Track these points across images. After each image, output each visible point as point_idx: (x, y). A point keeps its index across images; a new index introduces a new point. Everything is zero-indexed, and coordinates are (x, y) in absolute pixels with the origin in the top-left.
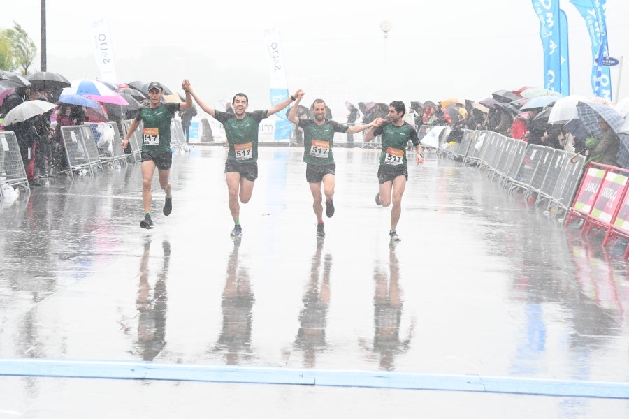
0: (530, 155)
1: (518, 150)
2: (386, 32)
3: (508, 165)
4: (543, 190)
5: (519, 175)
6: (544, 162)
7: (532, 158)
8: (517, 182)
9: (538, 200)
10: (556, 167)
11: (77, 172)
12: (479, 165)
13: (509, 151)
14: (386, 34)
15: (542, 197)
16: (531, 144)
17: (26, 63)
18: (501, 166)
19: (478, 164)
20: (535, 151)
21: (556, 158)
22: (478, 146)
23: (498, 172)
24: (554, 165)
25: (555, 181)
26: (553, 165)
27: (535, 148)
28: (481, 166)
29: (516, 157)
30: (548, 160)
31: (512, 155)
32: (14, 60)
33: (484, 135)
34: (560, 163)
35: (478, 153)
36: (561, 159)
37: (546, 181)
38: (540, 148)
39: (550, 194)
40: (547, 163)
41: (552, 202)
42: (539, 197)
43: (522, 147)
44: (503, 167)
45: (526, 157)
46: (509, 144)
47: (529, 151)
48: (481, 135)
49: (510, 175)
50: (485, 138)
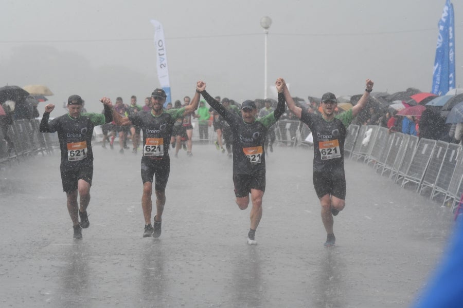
0: (422, 149)
1: (409, 145)
2: (266, 28)
3: (399, 159)
4: (438, 185)
5: (410, 170)
6: (438, 156)
7: (423, 152)
8: (408, 176)
9: (433, 195)
10: (451, 160)
12: (367, 160)
13: (399, 146)
14: (267, 30)
15: (436, 192)
16: (422, 139)
18: (391, 161)
19: (365, 159)
20: (426, 146)
21: (450, 152)
22: (365, 140)
23: (388, 168)
24: (449, 159)
25: (450, 175)
26: (447, 159)
27: (427, 142)
28: (369, 161)
29: (406, 152)
30: (442, 154)
31: (403, 148)
33: (371, 130)
34: (455, 157)
35: (366, 148)
36: (456, 154)
37: (440, 175)
38: (432, 143)
39: (446, 188)
40: (441, 158)
41: (448, 197)
42: (433, 192)
43: (413, 142)
44: (393, 162)
45: (417, 152)
46: (398, 138)
47: (421, 145)
48: (368, 130)
49: (401, 170)
50: (372, 133)
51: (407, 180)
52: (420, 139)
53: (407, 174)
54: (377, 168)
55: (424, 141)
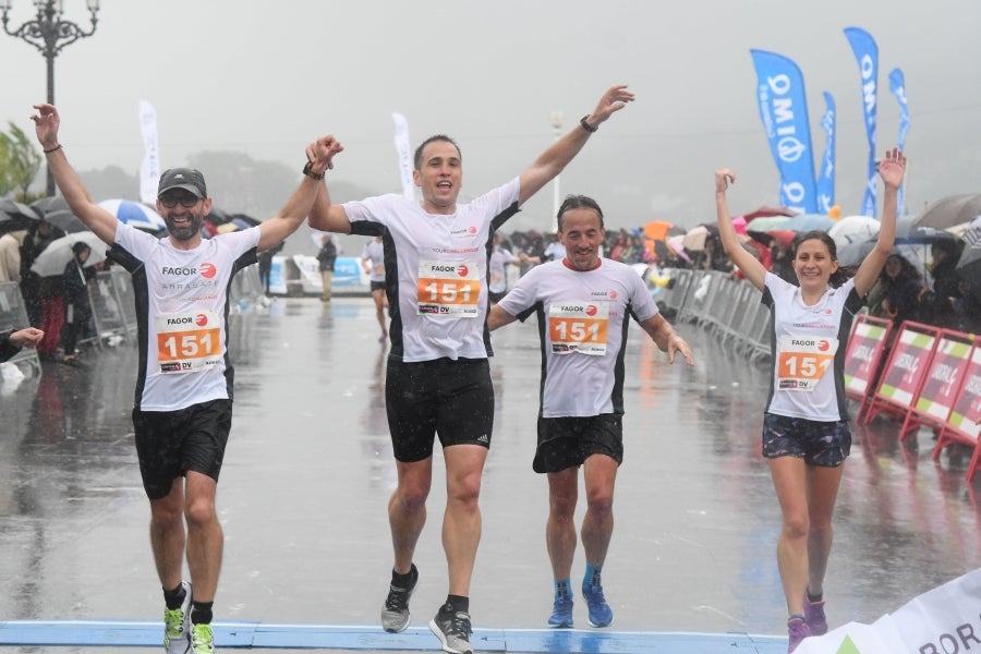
3: (748, 321)
11: (107, 340)
12: (701, 323)
17: (26, 182)
18: (736, 324)
19: (700, 320)
22: (700, 293)
23: (733, 332)
28: (704, 324)
31: (753, 307)
32: (9, 178)
33: (708, 278)
35: (700, 304)
44: (739, 324)
48: (704, 278)
49: (751, 335)
50: (711, 282)
54: (717, 333)
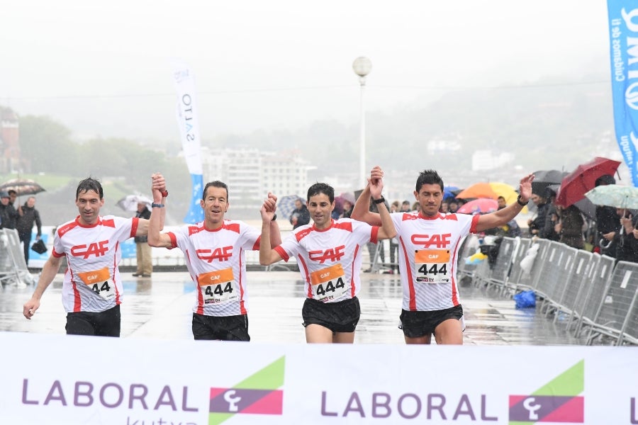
0: (621, 280)
2: (362, 76)
5: (601, 314)
7: (624, 285)
8: (598, 325)
14: (362, 79)
18: (569, 300)
20: (628, 274)
23: (566, 310)
27: (630, 268)
33: (536, 247)
43: (605, 267)
44: (572, 300)
45: (613, 284)
46: (582, 261)
47: (618, 273)
48: (531, 247)
49: (585, 314)
50: (539, 252)
51: (595, 332)
52: (616, 262)
53: (597, 322)
54: (548, 310)
55: (624, 265)
